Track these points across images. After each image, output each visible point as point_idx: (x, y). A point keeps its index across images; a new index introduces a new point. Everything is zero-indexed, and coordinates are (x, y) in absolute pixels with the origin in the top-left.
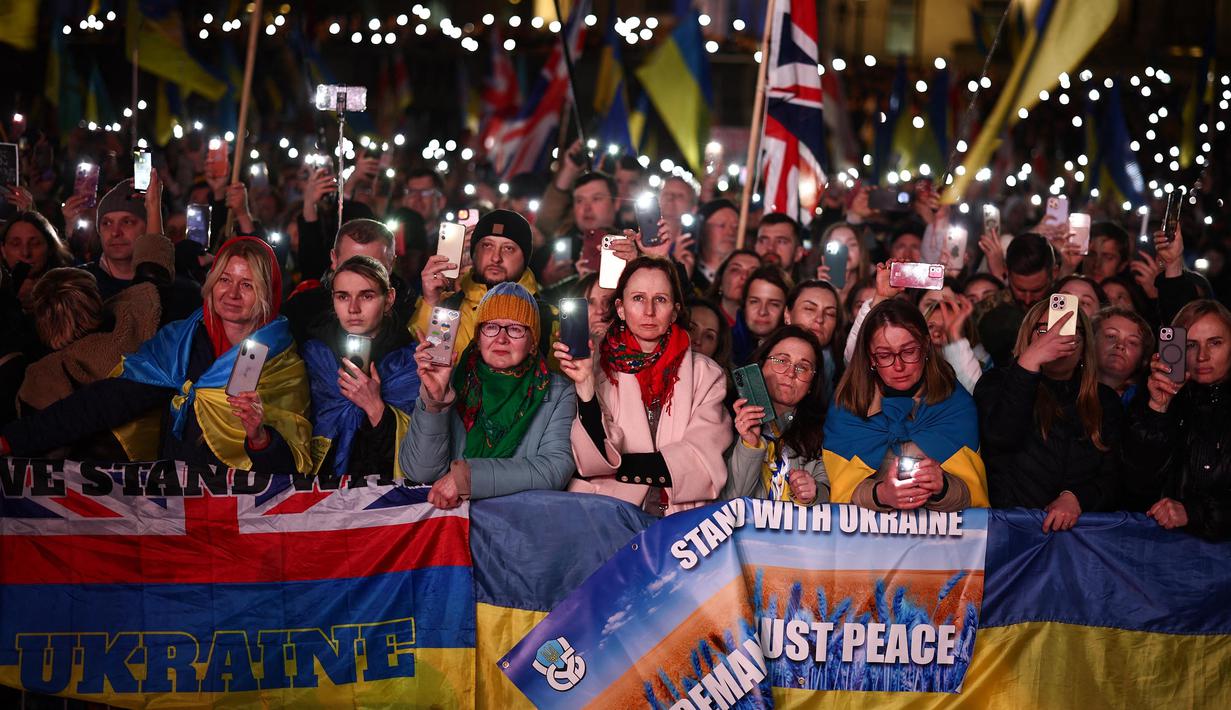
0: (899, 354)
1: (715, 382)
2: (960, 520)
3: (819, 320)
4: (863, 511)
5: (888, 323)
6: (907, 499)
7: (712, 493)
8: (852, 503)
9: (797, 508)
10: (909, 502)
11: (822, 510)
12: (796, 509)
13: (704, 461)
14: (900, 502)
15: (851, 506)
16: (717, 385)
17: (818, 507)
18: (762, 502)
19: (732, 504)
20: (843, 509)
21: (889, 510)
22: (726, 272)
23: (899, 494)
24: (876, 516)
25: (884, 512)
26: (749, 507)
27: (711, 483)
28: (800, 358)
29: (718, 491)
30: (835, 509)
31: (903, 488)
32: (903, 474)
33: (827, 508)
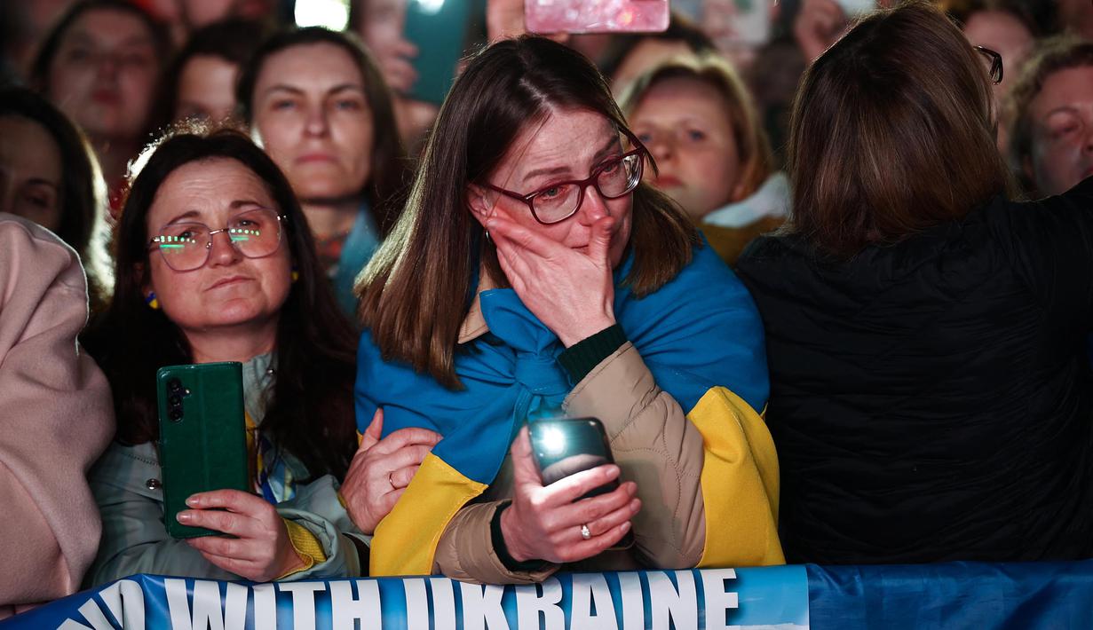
0: (593, 181)
1: (54, 283)
2: (732, 600)
3: (316, 128)
4: (470, 590)
5: (548, 105)
6: (574, 531)
7: (59, 583)
8: (439, 573)
9: (289, 594)
10: (584, 539)
11: (356, 597)
12: (284, 599)
13: (35, 490)
14: (559, 545)
15: (434, 582)
16: (62, 290)
17: (346, 585)
18: (190, 586)
19: (109, 595)
20: (415, 592)
21: (539, 577)
22: (61, 59)
23: (550, 522)
24: (503, 603)
25: (525, 585)
26: (153, 599)
27: (58, 552)
28: (226, 203)
29: (78, 575)
30: (391, 591)
31: (555, 503)
32: (553, 469)
33: (369, 589)
